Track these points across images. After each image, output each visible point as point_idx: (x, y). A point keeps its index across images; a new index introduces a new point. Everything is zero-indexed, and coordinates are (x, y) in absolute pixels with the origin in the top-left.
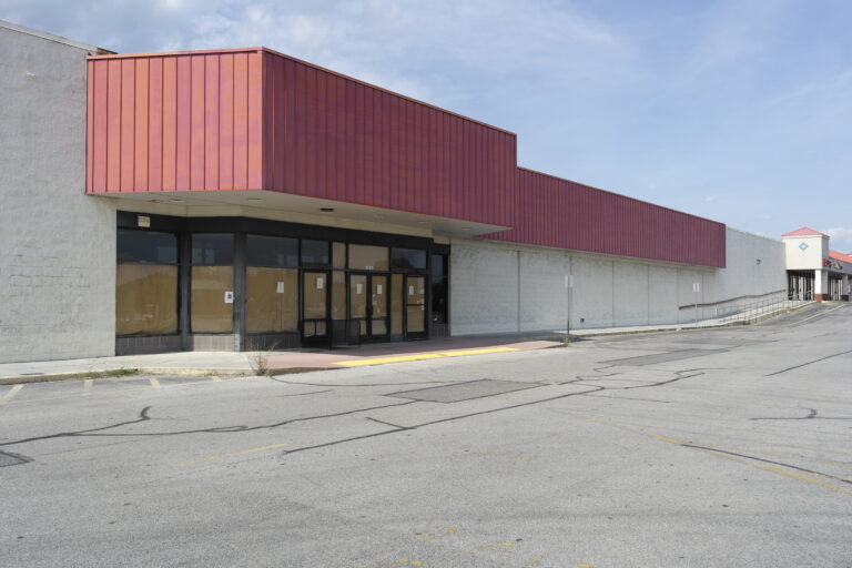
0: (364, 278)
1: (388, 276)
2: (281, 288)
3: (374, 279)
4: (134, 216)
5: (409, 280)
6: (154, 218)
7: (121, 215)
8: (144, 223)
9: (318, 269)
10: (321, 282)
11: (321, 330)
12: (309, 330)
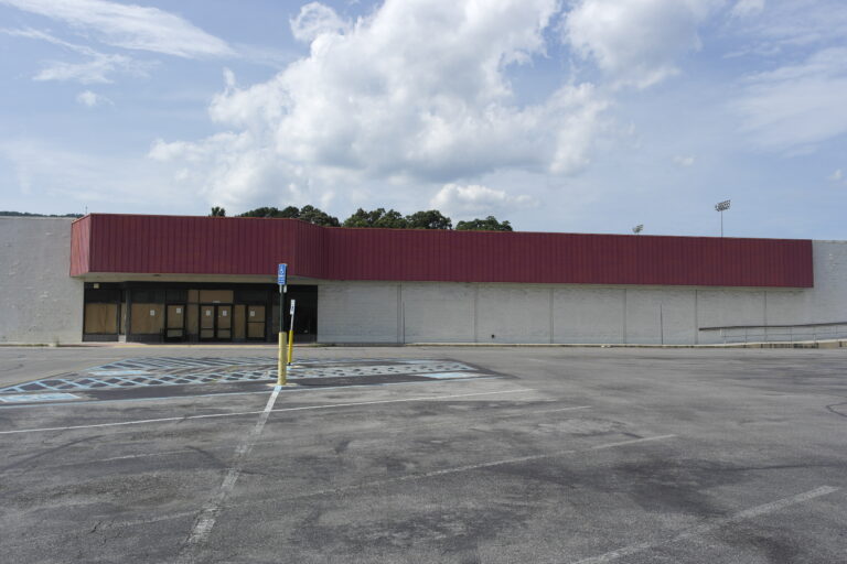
0: (213, 308)
1: (233, 306)
2: (152, 313)
3: (220, 308)
4: (92, 284)
5: (250, 308)
6: (101, 284)
7: (86, 284)
8: (96, 286)
9: (177, 304)
10: (179, 310)
11: (179, 334)
12: (171, 334)
